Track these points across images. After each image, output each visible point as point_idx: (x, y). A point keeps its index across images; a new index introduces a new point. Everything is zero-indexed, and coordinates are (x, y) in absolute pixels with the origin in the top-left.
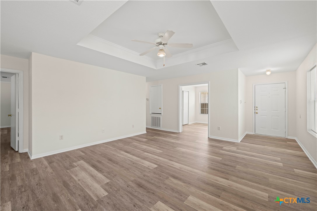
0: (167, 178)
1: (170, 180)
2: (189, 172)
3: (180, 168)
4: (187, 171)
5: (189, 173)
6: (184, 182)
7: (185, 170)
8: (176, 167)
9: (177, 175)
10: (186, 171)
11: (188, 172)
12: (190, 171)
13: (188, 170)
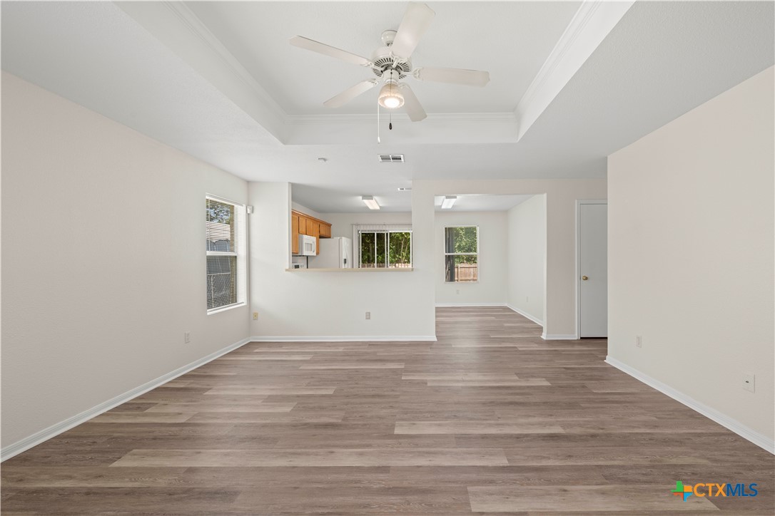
0: (345, 419)
1: (337, 418)
2: (303, 450)
3: (332, 452)
4: (307, 450)
5: (300, 448)
6: (306, 424)
7: (314, 450)
8: (345, 450)
9: (330, 432)
10: (311, 450)
11: (305, 448)
12: (299, 454)
13: (308, 454)
